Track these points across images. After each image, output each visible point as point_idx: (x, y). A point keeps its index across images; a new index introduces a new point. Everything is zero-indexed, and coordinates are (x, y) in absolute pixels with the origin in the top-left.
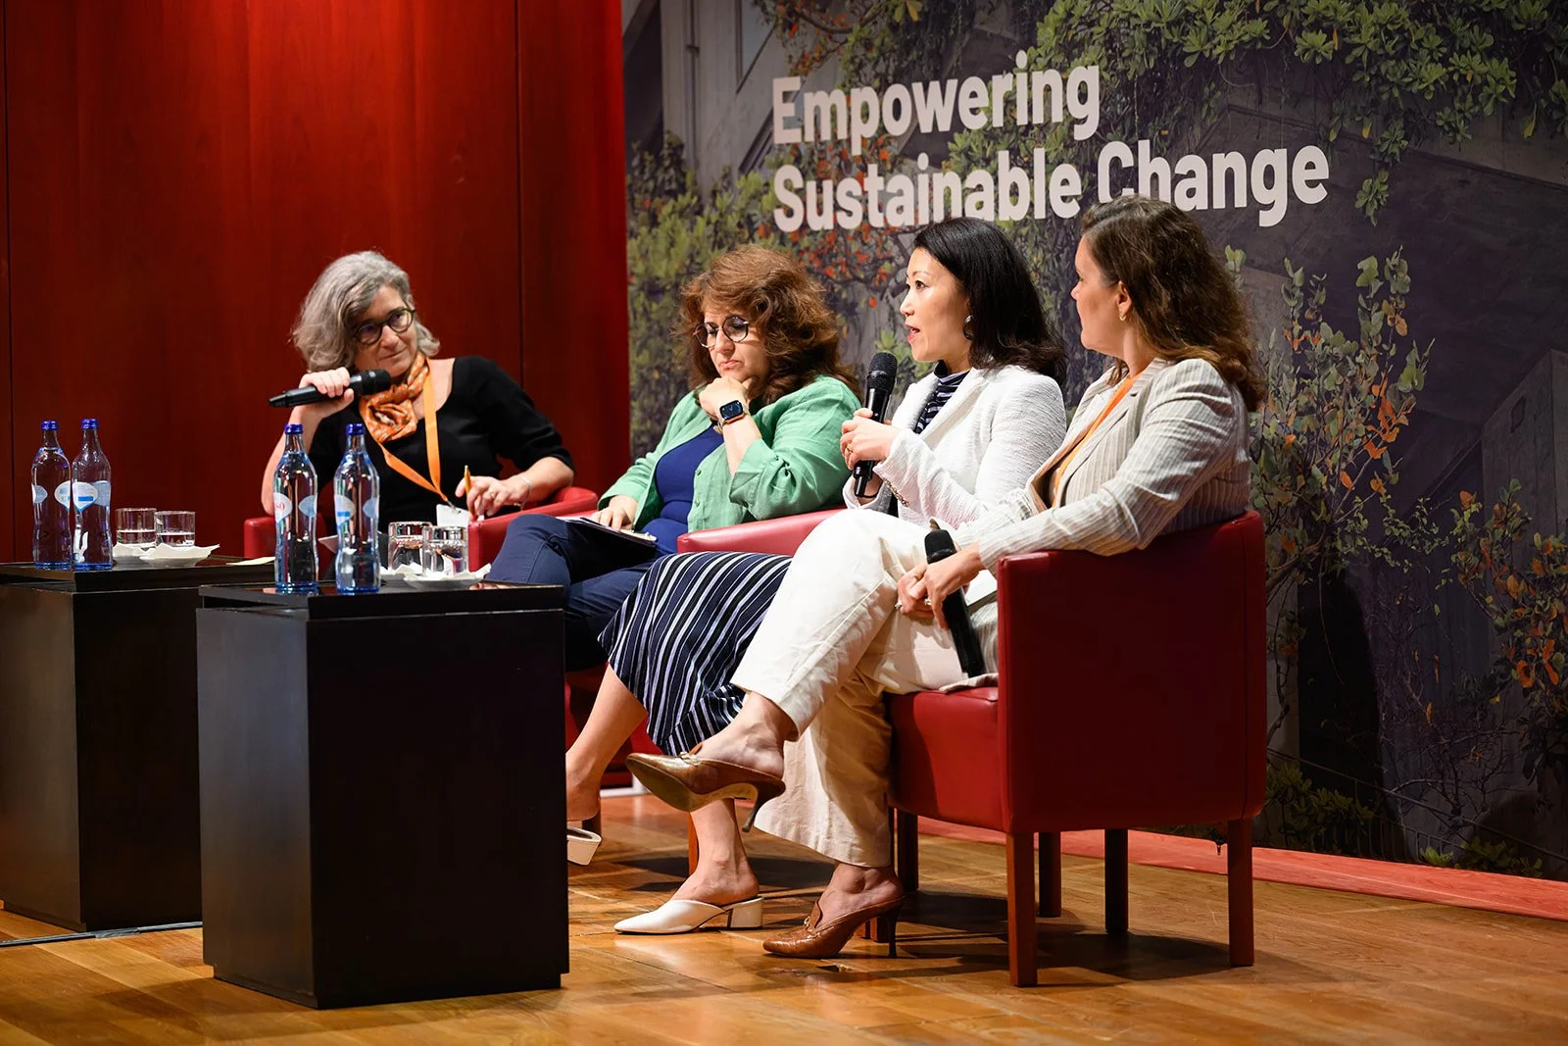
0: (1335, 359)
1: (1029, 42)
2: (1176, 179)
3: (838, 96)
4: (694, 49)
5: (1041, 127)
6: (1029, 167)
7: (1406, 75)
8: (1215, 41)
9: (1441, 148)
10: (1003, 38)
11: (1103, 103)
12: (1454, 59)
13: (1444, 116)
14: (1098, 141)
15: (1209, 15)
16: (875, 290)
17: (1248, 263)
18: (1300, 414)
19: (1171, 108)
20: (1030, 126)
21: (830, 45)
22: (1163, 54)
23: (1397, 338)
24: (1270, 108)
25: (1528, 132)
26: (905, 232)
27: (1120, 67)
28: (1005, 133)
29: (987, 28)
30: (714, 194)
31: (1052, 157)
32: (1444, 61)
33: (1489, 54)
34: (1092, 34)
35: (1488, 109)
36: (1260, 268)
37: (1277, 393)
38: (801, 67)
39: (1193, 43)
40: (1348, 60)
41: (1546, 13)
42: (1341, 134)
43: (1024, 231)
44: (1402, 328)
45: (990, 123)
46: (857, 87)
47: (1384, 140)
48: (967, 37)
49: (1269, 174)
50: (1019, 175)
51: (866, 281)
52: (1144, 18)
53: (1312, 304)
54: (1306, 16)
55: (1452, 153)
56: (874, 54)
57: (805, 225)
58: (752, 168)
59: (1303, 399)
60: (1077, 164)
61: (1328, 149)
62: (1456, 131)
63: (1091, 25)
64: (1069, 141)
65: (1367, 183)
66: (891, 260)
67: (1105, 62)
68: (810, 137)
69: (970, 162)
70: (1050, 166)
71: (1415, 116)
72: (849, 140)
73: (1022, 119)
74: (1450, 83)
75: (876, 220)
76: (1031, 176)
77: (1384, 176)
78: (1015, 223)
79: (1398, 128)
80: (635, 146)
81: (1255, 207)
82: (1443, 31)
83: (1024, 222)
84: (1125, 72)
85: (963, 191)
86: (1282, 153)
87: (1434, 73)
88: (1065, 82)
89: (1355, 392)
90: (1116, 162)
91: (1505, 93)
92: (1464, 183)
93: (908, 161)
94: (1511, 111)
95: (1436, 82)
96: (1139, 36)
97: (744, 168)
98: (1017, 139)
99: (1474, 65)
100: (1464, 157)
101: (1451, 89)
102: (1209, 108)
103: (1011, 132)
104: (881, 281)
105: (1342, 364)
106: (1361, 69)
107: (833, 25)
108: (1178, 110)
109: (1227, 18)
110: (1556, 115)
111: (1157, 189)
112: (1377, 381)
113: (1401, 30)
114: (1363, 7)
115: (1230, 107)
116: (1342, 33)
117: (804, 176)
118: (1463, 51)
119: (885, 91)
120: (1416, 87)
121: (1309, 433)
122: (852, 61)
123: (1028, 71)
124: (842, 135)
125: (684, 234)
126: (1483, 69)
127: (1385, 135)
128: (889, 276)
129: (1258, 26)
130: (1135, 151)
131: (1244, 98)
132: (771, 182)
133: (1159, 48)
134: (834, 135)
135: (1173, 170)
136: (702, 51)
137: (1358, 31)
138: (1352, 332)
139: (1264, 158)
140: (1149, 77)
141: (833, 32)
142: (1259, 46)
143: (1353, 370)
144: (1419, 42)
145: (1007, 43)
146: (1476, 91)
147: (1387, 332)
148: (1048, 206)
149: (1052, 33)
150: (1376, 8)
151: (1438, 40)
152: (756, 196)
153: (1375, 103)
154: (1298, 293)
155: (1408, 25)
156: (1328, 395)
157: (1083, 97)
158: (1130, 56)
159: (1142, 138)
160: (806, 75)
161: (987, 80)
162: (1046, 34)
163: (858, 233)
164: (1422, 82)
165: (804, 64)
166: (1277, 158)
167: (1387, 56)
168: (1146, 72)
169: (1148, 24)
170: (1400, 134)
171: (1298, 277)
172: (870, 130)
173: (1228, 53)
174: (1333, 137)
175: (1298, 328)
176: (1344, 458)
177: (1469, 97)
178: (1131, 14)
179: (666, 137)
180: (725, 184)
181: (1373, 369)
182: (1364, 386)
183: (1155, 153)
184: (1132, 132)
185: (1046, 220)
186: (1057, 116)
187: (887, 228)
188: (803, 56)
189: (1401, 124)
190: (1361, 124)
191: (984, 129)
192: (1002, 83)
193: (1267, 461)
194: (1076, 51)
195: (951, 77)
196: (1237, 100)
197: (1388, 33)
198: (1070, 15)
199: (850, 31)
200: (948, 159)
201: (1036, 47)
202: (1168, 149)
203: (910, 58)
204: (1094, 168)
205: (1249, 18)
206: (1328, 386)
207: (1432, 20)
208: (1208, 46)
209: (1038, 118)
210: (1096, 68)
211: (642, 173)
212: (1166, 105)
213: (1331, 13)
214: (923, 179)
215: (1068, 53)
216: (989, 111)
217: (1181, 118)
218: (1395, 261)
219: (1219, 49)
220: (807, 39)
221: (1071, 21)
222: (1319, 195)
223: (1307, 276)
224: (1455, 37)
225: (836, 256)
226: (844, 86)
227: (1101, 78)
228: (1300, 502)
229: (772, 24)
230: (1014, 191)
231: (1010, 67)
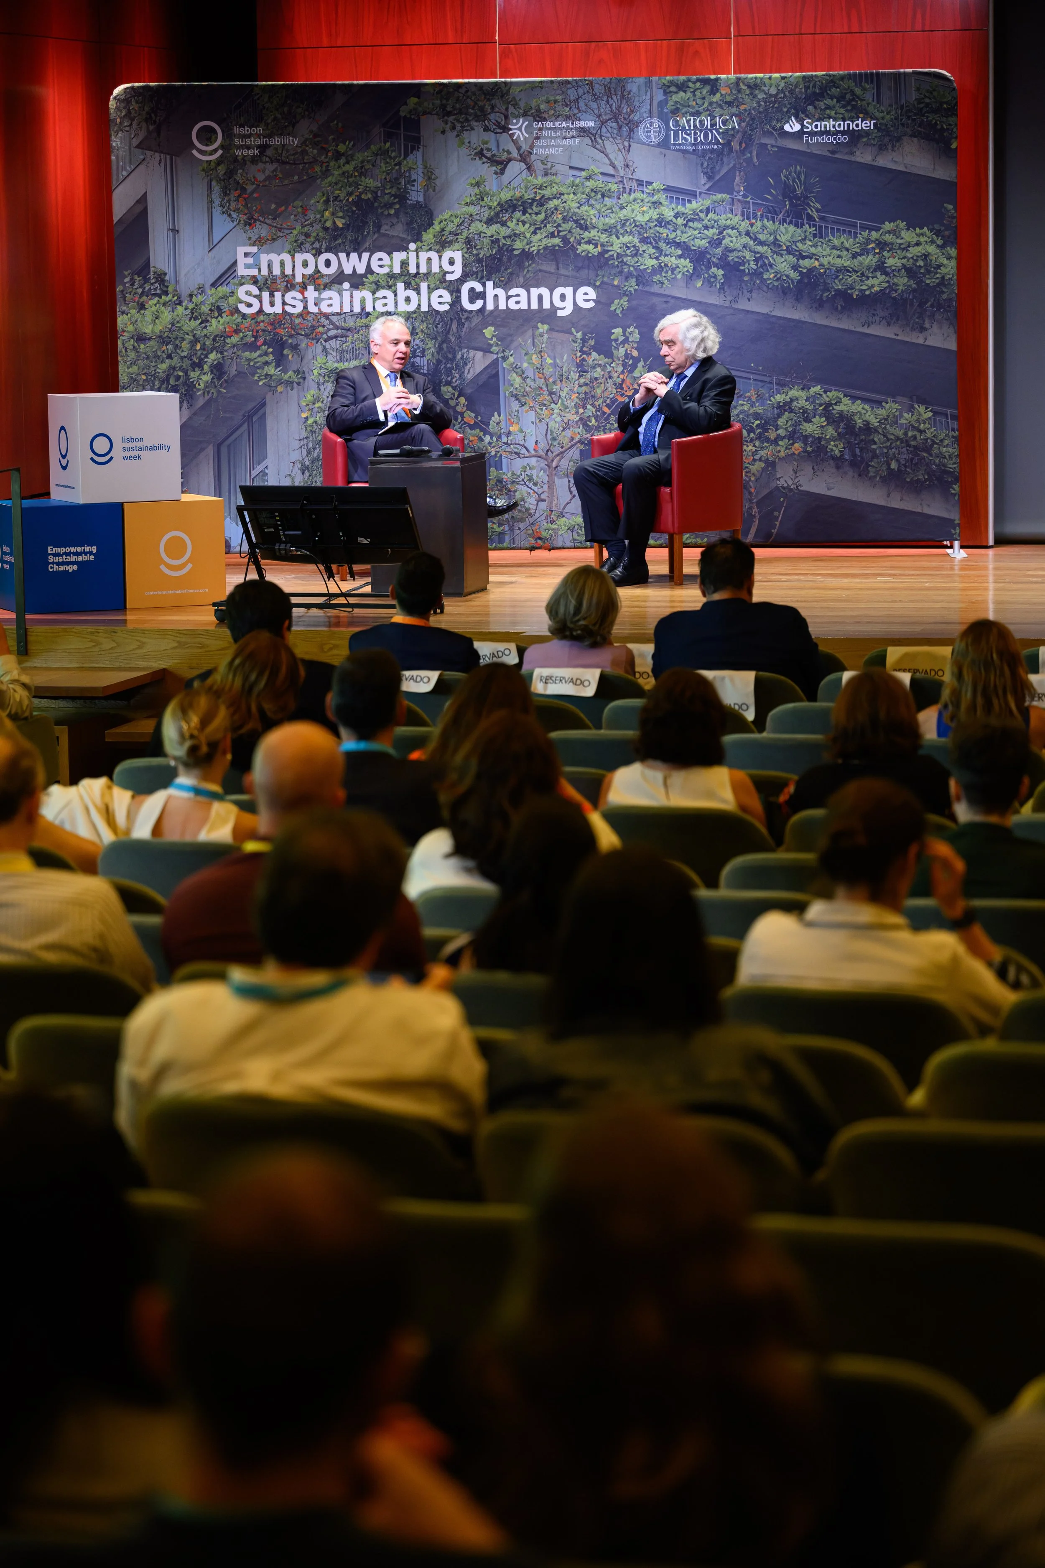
0: (600, 366)
1: (417, 239)
2: (508, 297)
3: (286, 257)
4: (175, 231)
5: (425, 274)
6: (418, 290)
7: (637, 262)
8: (532, 245)
9: (655, 289)
10: (400, 237)
11: (464, 266)
12: (662, 258)
13: (657, 278)
14: (462, 280)
15: (528, 235)
16: (313, 339)
17: (551, 330)
18: (580, 386)
19: (506, 270)
20: (418, 273)
21: (279, 234)
22: (500, 249)
23: (632, 357)
24: (562, 271)
25: (699, 284)
26: (333, 315)
27: (475, 252)
28: (401, 275)
29: (390, 233)
30: (191, 296)
31: (432, 286)
32: (657, 258)
33: (680, 257)
34: (457, 239)
35: (679, 276)
36: (558, 331)
37: (568, 379)
38: (259, 242)
39: (519, 245)
40: (606, 256)
41: (707, 245)
42: (602, 283)
43: (414, 316)
44: (635, 353)
45: (391, 271)
46: (299, 252)
47: (625, 286)
48: (376, 236)
49: (563, 297)
50: (412, 294)
51: (306, 335)
52: (489, 234)
53: (587, 345)
54: (583, 239)
55: (661, 291)
56: (312, 239)
57: (261, 311)
58: (221, 285)
59: (582, 381)
60: (448, 290)
61: (595, 287)
62: (663, 283)
63: (457, 234)
64: (443, 280)
65: (616, 301)
66: (324, 326)
67: (465, 250)
68: (265, 272)
69: (377, 286)
70: (430, 290)
71: (642, 278)
72: (294, 276)
73: (412, 269)
74: (660, 266)
75: (312, 309)
76: (419, 293)
77: (626, 298)
78: (408, 312)
79: (633, 282)
80: (126, 273)
81: (554, 309)
82: (656, 248)
83: (415, 312)
84: (478, 255)
85: (374, 299)
86: (571, 288)
87: (654, 262)
88: (440, 257)
89: (610, 377)
90: (472, 290)
91: (688, 271)
92: (666, 302)
93: (336, 286)
94: (690, 278)
95: (653, 266)
96: (486, 241)
97: (213, 285)
98: (409, 278)
99: (673, 261)
100: (667, 292)
101: (660, 269)
102: (528, 271)
103: (405, 275)
104: (316, 335)
105: (604, 367)
106: (614, 259)
107: (281, 225)
108: (509, 271)
109: (538, 237)
110: (712, 280)
111: (498, 301)
112: (623, 372)
113: (634, 246)
114: (614, 236)
115: (540, 271)
116: (602, 245)
117: (260, 289)
118: (666, 255)
119: (319, 256)
120: (642, 267)
121: (586, 393)
122: (296, 241)
123: (417, 251)
124: (288, 271)
125: (166, 313)
126: (676, 262)
127: (626, 284)
128: (322, 334)
129: (557, 241)
130: (484, 285)
131: (550, 267)
132: (235, 291)
133: (499, 246)
134: (283, 273)
135: (507, 293)
136: (181, 231)
137: (612, 245)
138: (609, 355)
139: (559, 291)
140: (492, 257)
141: (281, 228)
142: (557, 248)
143: (609, 369)
144: (644, 251)
145: (403, 239)
146: (673, 270)
147: (627, 356)
148: (430, 305)
149: (432, 237)
150: (621, 237)
151: (654, 251)
152: (225, 297)
153: (621, 272)
154: (579, 341)
155: (638, 244)
156: (596, 379)
157: (452, 262)
158: (481, 249)
159: (488, 280)
160: (262, 246)
161: (389, 254)
162: (428, 236)
163: (300, 315)
164: (645, 265)
165: (260, 241)
166: (568, 291)
167: (627, 255)
168: (491, 255)
169: (492, 236)
170: (634, 284)
171: (579, 335)
172: (310, 270)
173: (539, 250)
174: (598, 283)
175: (579, 354)
176: (605, 401)
177: (670, 272)
178: (481, 232)
179: (152, 269)
180: (200, 291)
181: (620, 369)
182: (615, 375)
183: (495, 286)
184: (482, 278)
185: (428, 311)
186: (435, 269)
187: (321, 313)
188: (260, 237)
189: (634, 280)
190: (614, 279)
191: (388, 274)
192: (398, 256)
193: (562, 404)
194: (447, 245)
195: (365, 251)
196: (544, 268)
197: (627, 247)
198: (443, 230)
199: (295, 228)
200: (364, 285)
201: (422, 242)
202: (506, 285)
203: (337, 242)
204: (459, 291)
205: (551, 237)
206: (596, 375)
207: (651, 243)
208: (528, 247)
209: (423, 269)
210: (460, 252)
211: (133, 284)
212: (503, 268)
213: (597, 238)
214: (346, 295)
215: (442, 245)
216: (391, 266)
217: (511, 274)
218: (631, 329)
219: (534, 248)
220: (263, 230)
221: (444, 233)
222: (591, 304)
223: (584, 334)
224: (662, 250)
225: (284, 324)
226: (289, 252)
227: (463, 256)
228: (581, 419)
229: (235, 223)
230: (408, 300)
231: (406, 249)
